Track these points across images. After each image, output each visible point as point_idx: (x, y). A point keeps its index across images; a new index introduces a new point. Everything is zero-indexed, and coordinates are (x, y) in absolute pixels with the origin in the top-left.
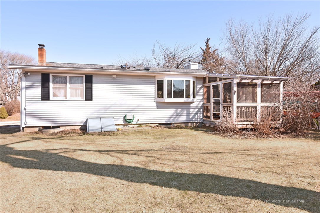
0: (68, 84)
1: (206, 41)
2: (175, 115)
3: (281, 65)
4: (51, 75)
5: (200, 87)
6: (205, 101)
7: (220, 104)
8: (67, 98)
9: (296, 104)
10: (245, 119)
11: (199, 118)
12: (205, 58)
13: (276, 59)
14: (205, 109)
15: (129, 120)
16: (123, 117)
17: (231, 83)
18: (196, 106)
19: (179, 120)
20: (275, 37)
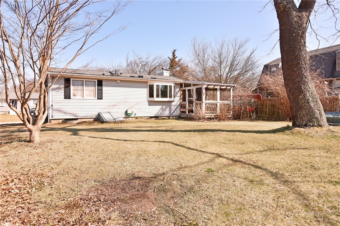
0: (84, 86)
1: (173, 51)
2: (161, 110)
3: (230, 75)
4: (71, 79)
5: (178, 90)
6: (181, 100)
7: (194, 102)
8: (83, 97)
9: (240, 101)
10: (210, 112)
11: (177, 113)
12: (171, 66)
13: (227, 70)
14: (182, 106)
15: (129, 114)
16: (124, 112)
17: (201, 88)
18: (175, 104)
19: (164, 114)
20: (227, 54)
